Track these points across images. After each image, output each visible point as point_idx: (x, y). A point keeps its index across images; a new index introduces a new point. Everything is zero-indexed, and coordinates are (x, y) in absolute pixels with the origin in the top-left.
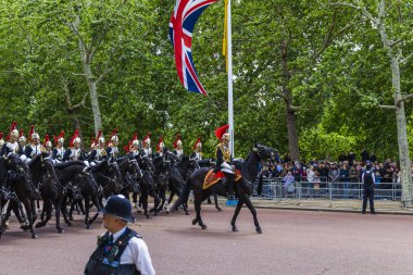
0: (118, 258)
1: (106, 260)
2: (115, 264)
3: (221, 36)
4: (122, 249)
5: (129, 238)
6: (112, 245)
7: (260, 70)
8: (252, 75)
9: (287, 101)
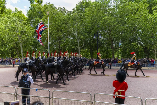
0: (26, 80)
1: (24, 81)
2: (26, 81)
3: (47, 35)
4: (27, 78)
5: (28, 76)
6: (25, 78)
7: (54, 41)
8: (53, 43)
9: (60, 48)
